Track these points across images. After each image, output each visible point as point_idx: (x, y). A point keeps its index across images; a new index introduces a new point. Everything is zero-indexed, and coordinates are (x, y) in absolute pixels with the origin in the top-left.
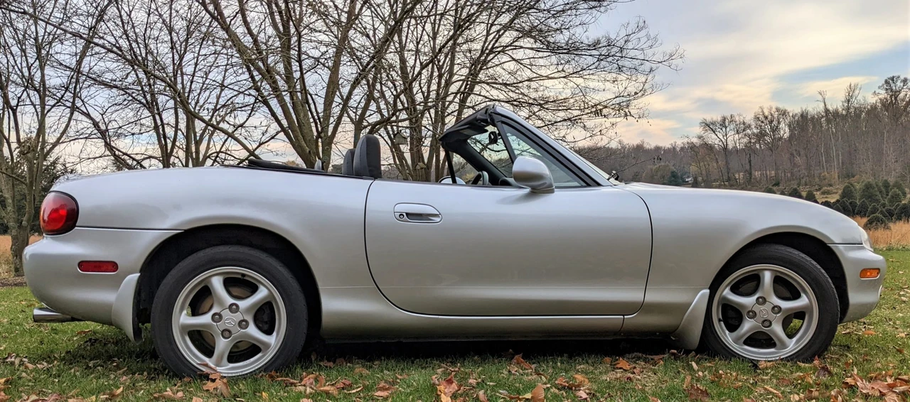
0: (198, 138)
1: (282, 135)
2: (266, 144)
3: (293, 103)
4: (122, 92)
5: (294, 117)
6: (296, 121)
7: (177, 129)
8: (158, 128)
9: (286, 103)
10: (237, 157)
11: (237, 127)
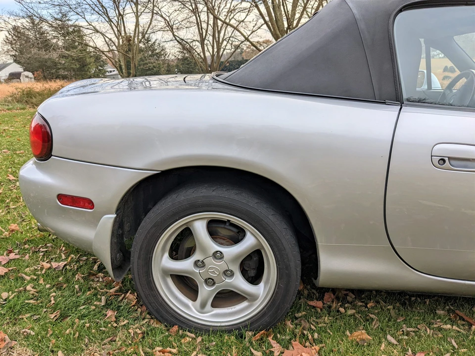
0: (219, 29)
1: (265, 26)
2: (256, 32)
3: (273, 6)
4: (180, 3)
5: (273, 15)
6: (274, 17)
7: (208, 24)
8: (199, 24)
9: (269, 7)
10: (240, 40)
11: (240, 22)
